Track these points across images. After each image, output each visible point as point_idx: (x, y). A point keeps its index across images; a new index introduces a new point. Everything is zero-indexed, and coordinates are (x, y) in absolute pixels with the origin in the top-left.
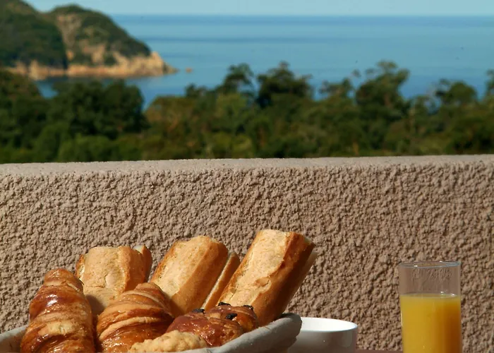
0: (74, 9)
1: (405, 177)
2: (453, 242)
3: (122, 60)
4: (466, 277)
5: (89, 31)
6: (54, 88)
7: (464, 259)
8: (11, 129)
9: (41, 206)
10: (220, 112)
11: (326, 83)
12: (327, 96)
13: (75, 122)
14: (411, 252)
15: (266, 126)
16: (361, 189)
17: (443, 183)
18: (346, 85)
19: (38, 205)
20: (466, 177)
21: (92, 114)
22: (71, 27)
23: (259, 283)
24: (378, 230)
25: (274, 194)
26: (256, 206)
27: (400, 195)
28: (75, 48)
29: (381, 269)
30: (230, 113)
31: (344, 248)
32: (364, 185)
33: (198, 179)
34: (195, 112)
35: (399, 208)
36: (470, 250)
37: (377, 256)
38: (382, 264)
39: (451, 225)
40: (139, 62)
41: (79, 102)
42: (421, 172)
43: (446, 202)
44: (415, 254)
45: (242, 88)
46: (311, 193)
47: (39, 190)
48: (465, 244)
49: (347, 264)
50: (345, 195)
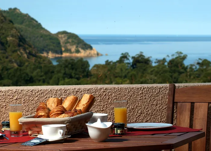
0: (64, 33)
1: (145, 89)
2: (159, 107)
3: (82, 51)
4: (162, 117)
5: (70, 40)
6: (57, 61)
7: (162, 112)
8: (41, 76)
9: (47, 97)
10: (118, 70)
11: (157, 60)
12: (157, 64)
13: (65, 74)
14: (147, 110)
15: (135, 75)
16: (133, 93)
17: (156, 91)
18: (164, 60)
19: (46, 97)
20: (162, 90)
21: (71, 71)
22: (64, 39)
23: (83, 105)
24: (138, 104)
25: (109, 94)
26: (105, 97)
27: (144, 95)
28: (65, 47)
29: (139, 115)
30: (122, 70)
31: (129, 109)
32: (134, 92)
33: (89, 90)
34: (109, 70)
35: (144, 98)
36: (163, 110)
37: (138, 111)
38: (139, 113)
39: (158, 103)
40: (88, 52)
41: (66, 66)
42: (150, 88)
43: (157, 97)
44: (148, 111)
45: (126, 61)
46: (120, 94)
47: (46, 93)
48: (162, 108)
49: (129, 113)
50: (129, 95)
